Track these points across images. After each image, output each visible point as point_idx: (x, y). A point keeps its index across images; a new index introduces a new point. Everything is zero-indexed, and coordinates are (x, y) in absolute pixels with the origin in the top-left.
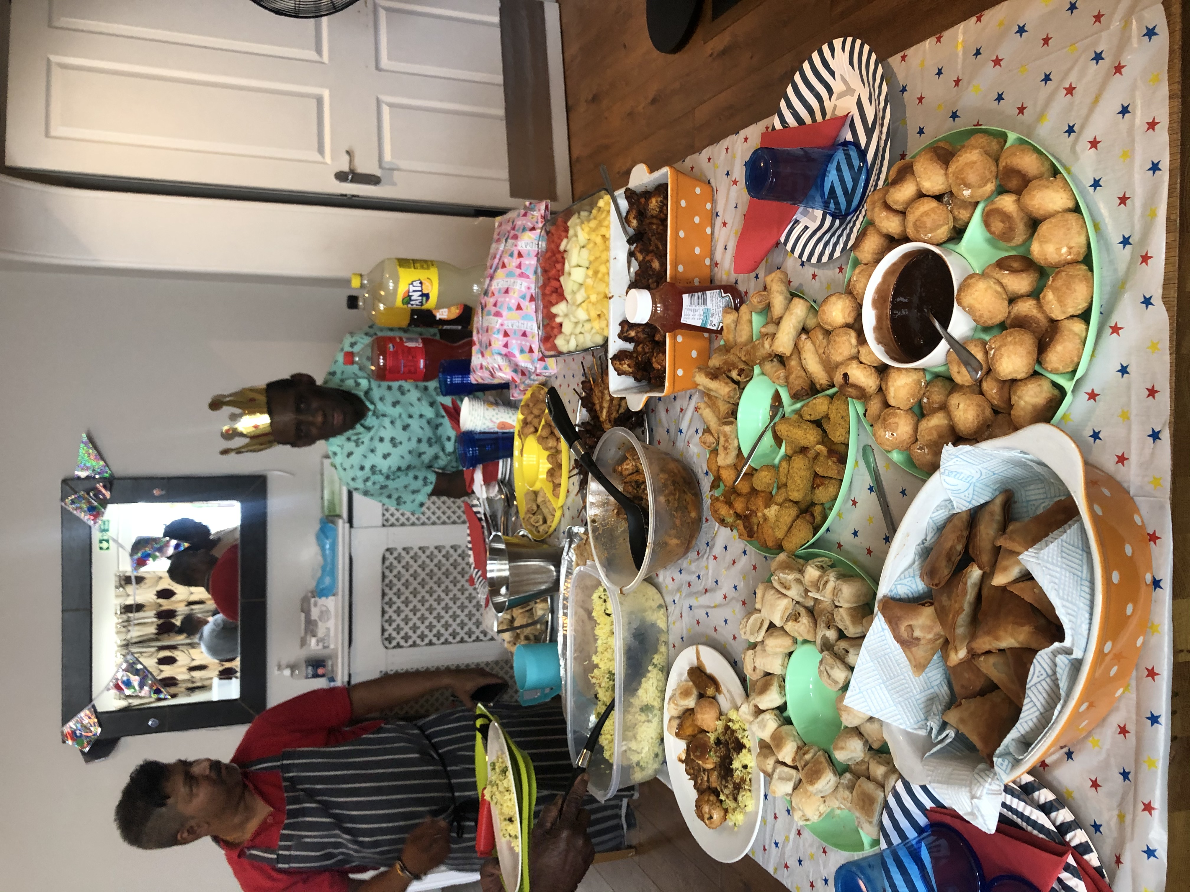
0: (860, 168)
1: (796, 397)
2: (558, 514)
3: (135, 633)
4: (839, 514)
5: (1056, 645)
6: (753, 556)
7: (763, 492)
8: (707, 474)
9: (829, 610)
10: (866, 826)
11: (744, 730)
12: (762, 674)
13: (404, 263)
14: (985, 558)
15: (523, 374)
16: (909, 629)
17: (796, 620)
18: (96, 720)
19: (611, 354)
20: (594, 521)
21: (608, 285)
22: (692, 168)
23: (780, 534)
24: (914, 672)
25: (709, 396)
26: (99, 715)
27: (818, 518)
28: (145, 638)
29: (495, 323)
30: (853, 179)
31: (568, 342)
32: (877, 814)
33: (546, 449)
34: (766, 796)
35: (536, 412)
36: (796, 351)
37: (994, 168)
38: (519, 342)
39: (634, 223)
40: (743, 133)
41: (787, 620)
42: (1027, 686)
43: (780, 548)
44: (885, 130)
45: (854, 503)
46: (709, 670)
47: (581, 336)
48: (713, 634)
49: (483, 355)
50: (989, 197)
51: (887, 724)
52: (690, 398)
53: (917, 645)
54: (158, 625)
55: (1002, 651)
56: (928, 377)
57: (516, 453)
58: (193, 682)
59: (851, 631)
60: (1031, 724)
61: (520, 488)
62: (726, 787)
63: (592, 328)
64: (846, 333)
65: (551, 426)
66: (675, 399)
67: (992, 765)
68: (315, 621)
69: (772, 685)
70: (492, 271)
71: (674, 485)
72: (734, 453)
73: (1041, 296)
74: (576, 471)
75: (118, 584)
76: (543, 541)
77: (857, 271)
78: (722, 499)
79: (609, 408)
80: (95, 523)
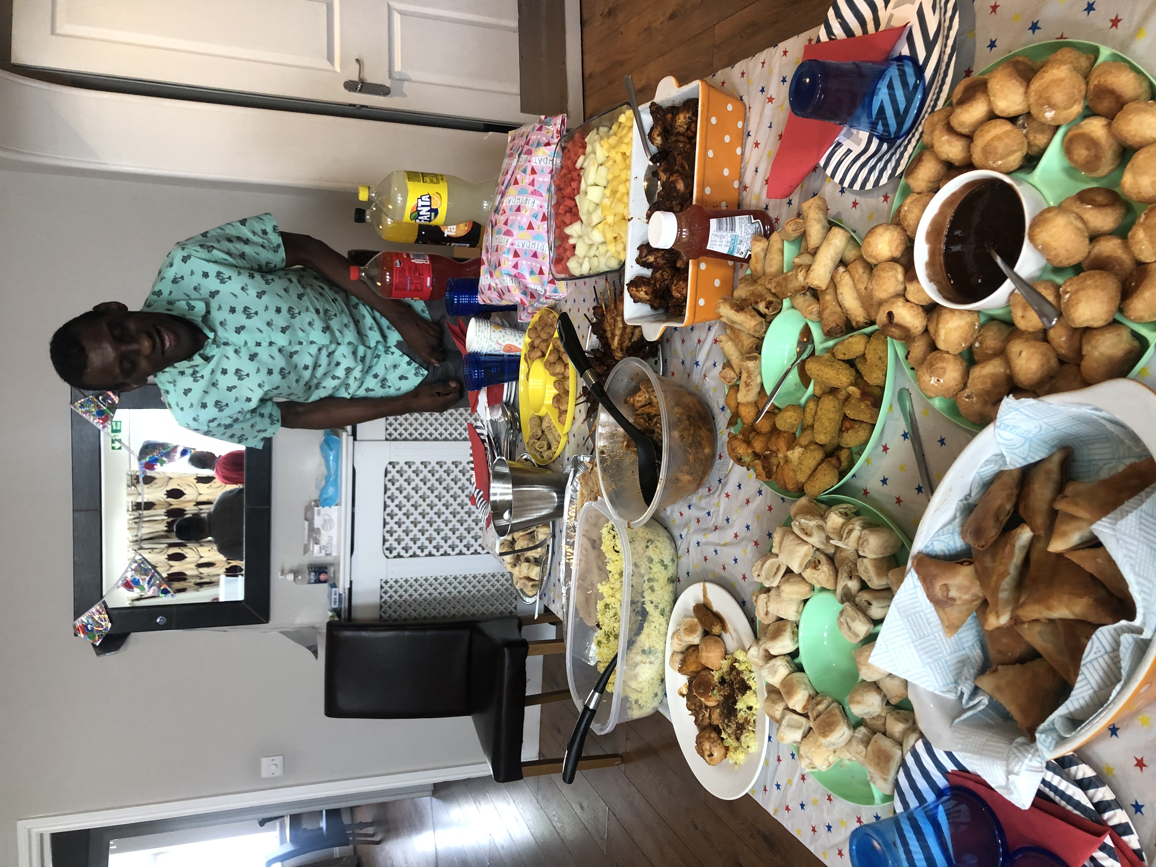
0: (916, 87)
1: (829, 334)
2: (563, 441)
3: (147, 530)
4: (867, 461)
5: (1123, 622)
6: (769, 497)
7: (785, 432)
8: (723, 409)
9: (852, 559)
10: (880, 782)
11: (750, 671)
12: (774, 619)
13: (413, 176)
14: (1040, 520)
15: (532, 296)
16: (944, 588)
17: (815, 567)
18: (106, 616)
19: (627, 281)
20: (602, 452)
21: (627, 205)
22: (723, 83)
23: (802, 478)
24: (945, 632)
25: (732, 329)
26: (109, 611)
27: (845, 464)
28: (156, 534)
29: (505, 242)
30: (906, 96)
31: (581, 265)
32: (893, 772)
33: (553, 375)
34: (770, 738)
35: (544, 336)
36: (832, 284)
37: (1083, 87)
38: (529, 263)
39: (659, 140)
40: (782, 46)
41: (806, 567)
42: (1083, 662)
43: (801, 491)
44: (950, 42)
45: (885, 449)
46: (716, 608)
47: (595, 258)
48: (722, 572)
49: (491, 276)
50: (1074, 120)
51: (914, 686)
52: (709, 329)
53: (952, 605)
54: (167, 523)
55: (1052, 621)
56: (983, 319)
57: (522, 376)
58: (201, 578)
59: (876, 582)
60: (1082, 702)
61: (525, 413)
62: (728, 726)
63: (607, 251)
64: (891, 268)
65: (559, 351)
66: (692, 329)
67: (1033, 740)
68: (318, 529)
69: (785, 631)
70: (503, 188)
71: (689, 420)
72: (756, 390)
73: (1130, 234)
74: (582, 399)
75: (130, 483)
76: (546, 467)
77: (909, 201)
78: (740, 437)
79: (622, 335)
80: (104, 427)
